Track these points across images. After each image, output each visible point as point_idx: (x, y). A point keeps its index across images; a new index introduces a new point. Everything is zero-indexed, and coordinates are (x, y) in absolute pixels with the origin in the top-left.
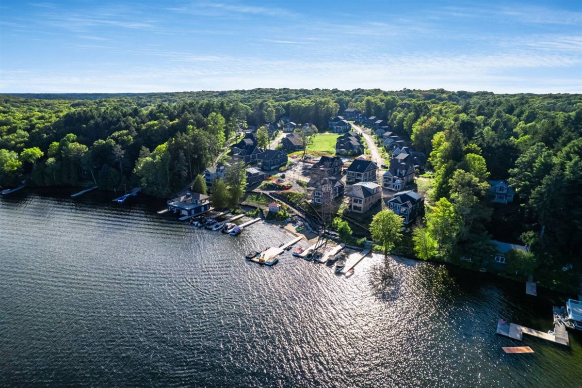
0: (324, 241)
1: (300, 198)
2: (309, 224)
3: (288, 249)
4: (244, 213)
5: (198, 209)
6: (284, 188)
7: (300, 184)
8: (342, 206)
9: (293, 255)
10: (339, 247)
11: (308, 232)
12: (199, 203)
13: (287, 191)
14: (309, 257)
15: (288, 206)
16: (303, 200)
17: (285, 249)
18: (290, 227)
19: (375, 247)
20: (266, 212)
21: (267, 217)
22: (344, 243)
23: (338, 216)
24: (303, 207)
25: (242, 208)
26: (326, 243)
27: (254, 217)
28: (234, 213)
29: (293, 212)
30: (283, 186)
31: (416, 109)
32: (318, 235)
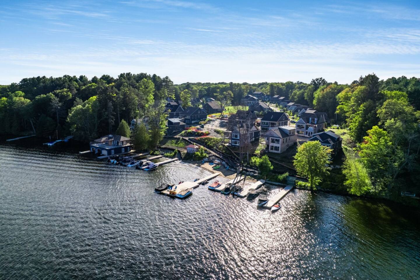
0: (242, 178)
1: (217, 142)
2: (226, 163)
3: (203, 184)
4: (162, 155)
5: (118, 150)
6: (202, 134)
7: (218, 132)
8: (258, 148)
9: (209, 189)
10: (259, 183)
11: (225, 169)
12: (120, 144)
13: (205, 137)
14: (227, 191)
15: (206, 148)
16: (220, 144)
17: (200, 184)
18: (207, 165)
19: (299, 183)
20: (184, 153)
21: (184, 158)
22: (264, 179)
23: (256, 155)
24: (220, 149)
25: (161, 150)
26: (245, 179)
27: (172, 157)
28: (153, 155)
29: (210, 153)
30: (202, 133)
31: (315, 83)
32: (236, 172)
